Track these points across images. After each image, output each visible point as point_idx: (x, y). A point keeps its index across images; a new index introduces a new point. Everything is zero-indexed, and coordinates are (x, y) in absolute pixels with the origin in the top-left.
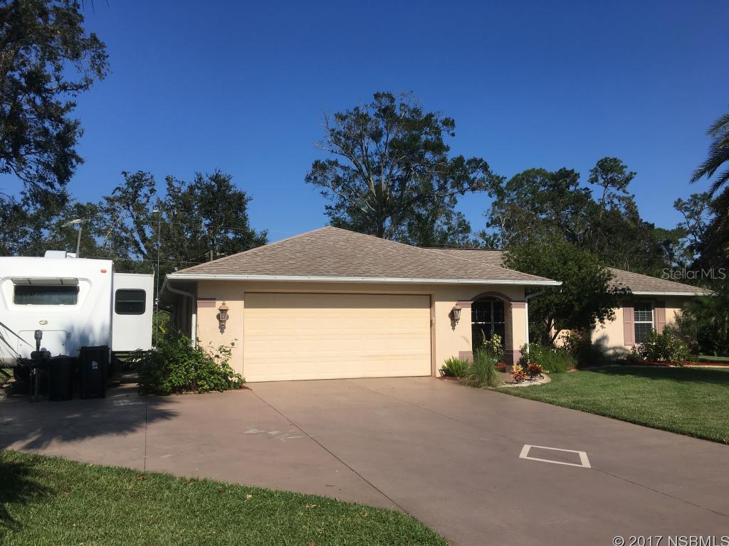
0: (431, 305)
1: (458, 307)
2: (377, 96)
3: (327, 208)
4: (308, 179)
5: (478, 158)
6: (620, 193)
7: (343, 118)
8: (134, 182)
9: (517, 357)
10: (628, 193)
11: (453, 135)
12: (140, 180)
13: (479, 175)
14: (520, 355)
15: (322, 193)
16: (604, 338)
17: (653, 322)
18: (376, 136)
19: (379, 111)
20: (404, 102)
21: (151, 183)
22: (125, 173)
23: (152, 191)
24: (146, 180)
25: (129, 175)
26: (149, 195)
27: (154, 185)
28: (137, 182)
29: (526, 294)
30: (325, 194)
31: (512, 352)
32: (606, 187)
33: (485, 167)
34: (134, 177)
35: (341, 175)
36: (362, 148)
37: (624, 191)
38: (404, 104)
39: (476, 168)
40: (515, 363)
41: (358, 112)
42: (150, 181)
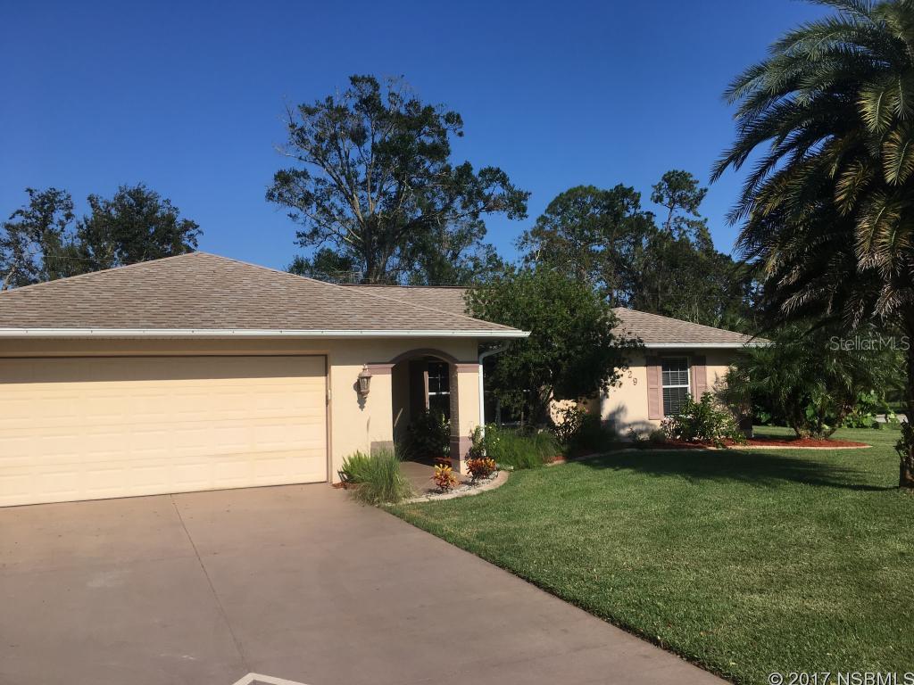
0: (326, 372)
1: (366, 374)
2: (354, 80)
3: (299, 236)
4: (270, 196)
5: (495, 167)
6: (690, 217)
7: (310, 112)
8: (43, 203)
9: (465, 447)
10: (699, 216)
11: (461, 134)
12: (52, 201)
13: (496, 190)
14: (471, 444)
15: (290, 216)
16: (621, 410)
17: (689, 386)
18: (358, 137)
19: (360, 102)
20: (394, 90)
21: (67, 205)
22: (31, 191)
23: (69, 216)
24: (61, 202)
25: (36, 194)
26: (65, 221)
27: (72, 208)
28: (47, 204)
29: (480, 352)
30: (293, 217)
31: (458, 439)
32: (672, 209)
33: (504, 180)
34: (43, 197)
35: (312, 191)
36: (340, 153)
37: (695, 214)
38: (393, 94)
39: (491, 181)
40: (462, 457)
41: (332, 104)
42: (65, 202)
